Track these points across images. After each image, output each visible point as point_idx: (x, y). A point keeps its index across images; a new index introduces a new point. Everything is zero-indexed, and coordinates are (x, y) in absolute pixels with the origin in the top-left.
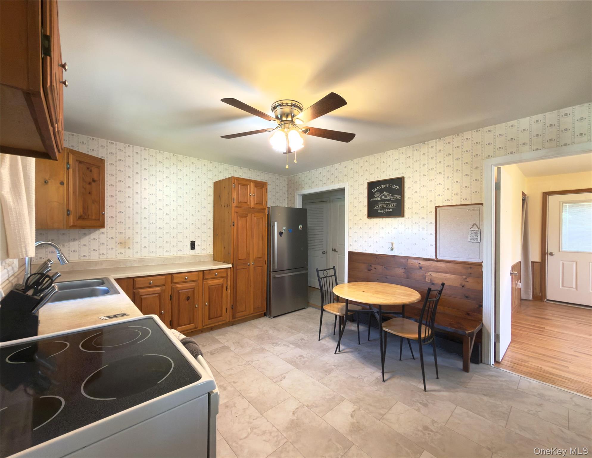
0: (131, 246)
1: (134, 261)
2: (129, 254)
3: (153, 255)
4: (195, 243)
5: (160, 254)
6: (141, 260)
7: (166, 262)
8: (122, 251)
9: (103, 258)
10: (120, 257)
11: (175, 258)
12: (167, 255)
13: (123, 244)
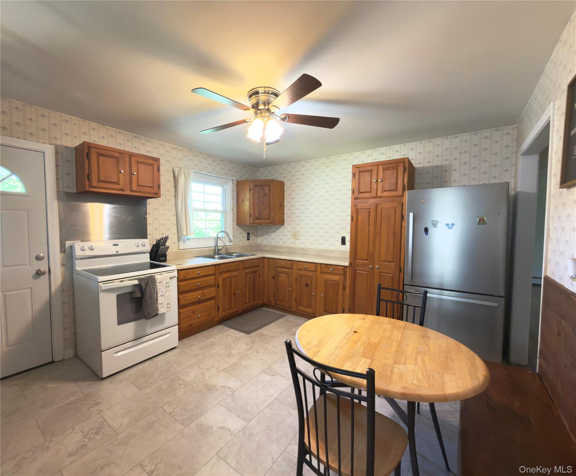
0: (299, 238)
1: (299, 248)
2: (298, 244)
3: (312, 247)
4: (345, 239)
5: (317, 246)
6: (303, 249)
7: (319, 254)
8: (294, 241)
9: (285, 245)
10: (293, 245)
11: (326, 251)
12: (321, 247)
13: (294, 236)
